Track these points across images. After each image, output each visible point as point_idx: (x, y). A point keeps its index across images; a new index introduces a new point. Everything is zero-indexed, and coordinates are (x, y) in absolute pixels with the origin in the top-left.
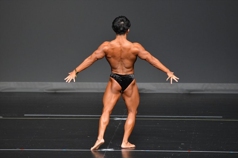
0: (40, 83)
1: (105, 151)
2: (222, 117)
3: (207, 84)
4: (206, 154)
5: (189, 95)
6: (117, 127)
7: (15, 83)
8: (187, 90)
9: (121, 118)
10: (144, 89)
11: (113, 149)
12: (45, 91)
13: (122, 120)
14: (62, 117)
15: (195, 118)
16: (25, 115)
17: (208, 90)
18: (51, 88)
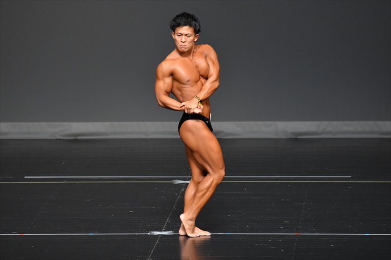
0: (49, 123)
2: (350, 177)
3: (326, 123)
4: (324, 238)
5: (296, 140)
6: (178, 194)
7: (9, 124)
8: (292, 133)
9: (185, 180)
10: (223, 132)
11: (172, 231)
12: (58, 137)
15: (306, 179)
16: (26, 177)
17: (327, 133)
18: (68, 132)
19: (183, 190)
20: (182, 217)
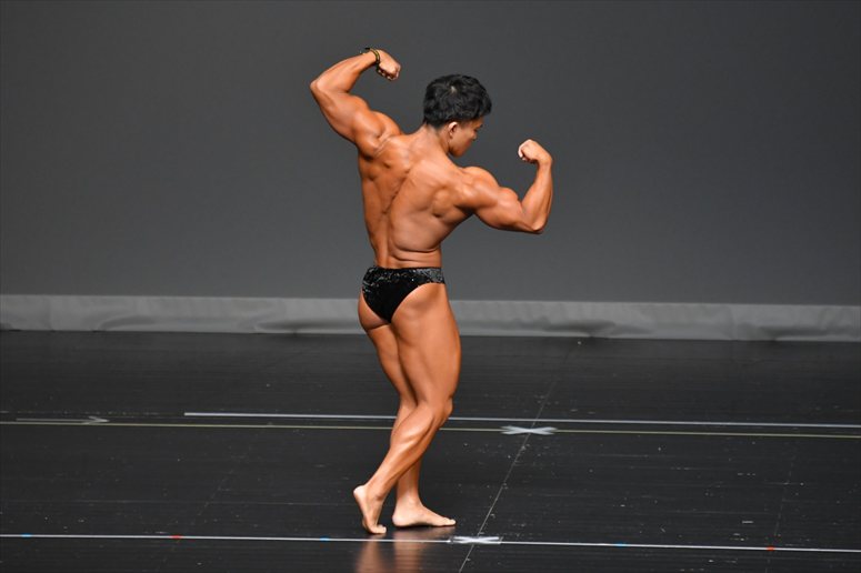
0: (240, 299)
1: (468, 546)
3: (837, 309)
4: (830, 560)
5: (772, 345)
8: (764, 329)
9: (529, 427)
11: (500, 536)
12: (258, 330)
13: (532, 434)
14: (320, 422)
16: (187, 414)
17: (838, 331)
18: (279, 319)
19: (523, 448)
20: (360, 492)
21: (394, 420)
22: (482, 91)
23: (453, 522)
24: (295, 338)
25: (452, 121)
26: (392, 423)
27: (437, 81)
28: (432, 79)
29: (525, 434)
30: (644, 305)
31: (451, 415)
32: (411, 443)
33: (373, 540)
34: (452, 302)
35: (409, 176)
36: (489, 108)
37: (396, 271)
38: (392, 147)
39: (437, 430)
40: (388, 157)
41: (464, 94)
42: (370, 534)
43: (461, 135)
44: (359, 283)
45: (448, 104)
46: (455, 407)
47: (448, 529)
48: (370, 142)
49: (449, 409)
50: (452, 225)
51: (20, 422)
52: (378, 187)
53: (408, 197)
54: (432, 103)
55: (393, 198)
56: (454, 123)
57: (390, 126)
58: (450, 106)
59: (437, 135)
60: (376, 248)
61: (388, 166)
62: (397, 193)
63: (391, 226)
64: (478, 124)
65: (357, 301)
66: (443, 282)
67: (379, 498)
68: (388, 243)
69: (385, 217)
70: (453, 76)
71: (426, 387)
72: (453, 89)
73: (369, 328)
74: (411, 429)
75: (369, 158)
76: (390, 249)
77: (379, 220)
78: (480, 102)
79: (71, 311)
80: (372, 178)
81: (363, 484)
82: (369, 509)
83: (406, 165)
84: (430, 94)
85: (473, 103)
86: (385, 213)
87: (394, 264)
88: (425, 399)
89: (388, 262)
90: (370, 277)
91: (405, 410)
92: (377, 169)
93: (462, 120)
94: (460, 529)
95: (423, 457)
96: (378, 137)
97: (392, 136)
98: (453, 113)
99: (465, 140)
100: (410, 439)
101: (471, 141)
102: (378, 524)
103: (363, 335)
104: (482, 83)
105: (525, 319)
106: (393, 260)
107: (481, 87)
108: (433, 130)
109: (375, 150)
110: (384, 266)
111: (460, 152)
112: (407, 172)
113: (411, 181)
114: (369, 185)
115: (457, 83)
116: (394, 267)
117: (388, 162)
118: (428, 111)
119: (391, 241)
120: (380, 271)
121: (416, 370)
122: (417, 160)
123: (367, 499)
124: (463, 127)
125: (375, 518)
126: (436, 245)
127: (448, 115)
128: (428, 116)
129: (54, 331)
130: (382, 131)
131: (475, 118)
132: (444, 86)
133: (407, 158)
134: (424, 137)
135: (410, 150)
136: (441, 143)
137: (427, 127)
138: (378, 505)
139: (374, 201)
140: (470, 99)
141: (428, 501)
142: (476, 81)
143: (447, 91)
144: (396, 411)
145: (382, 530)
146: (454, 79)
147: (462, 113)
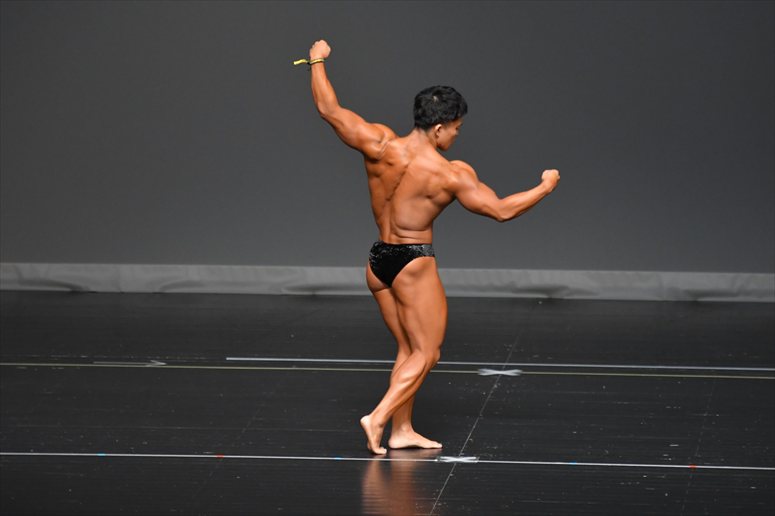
1: (452, 463)
4: (740, 475)
5: (694, 305)
6: (487, 395)
8: (688, 292)
11: (477, 456)
13: (503, 375)
15: (709, 372)
16: (228, 359)
17: (748, 293)
18: (301, 283)
19: (496, 386)
20: (366, 421)
21: (393, 364)
22: (459, 97)
23: (440, 446)
24: (314, 298)
25: (437, 124)
26: (392, 366)
27: (422, 93)
28: (418, 92)
29: (498, 375)
30: (593, 272)
31: (440, 360)
32: (408, 383)
33: (376, 459)
34: (440, 270)
35: (407, 170)
36: (465, 110)
37: (396, 246)
38: (392, 148)
39: (428, 372)
40: (391, 157)
41: (445, 101)
42: (374, 454)
43: (445, 133)
44: (367, 254)
45: (433, 110)
46: (442, 353)
47: (435, 451)
48: (374, 148)
49: (438, 356)
50: (442, 206)
51: (96, 364)
52: (382, 181)
53: (406, 187)
54: (420, 111)
55: (396, 188)
56: (439, 126)
57: (388, 133)
58: (435, 113)
59: (427, 135)
60: (380, 226)
61: (390, 164)
62: (398, 184)
63: (393, 211)
64: (459, 123)
65: (364, 269)
66: (433, 256)
67: (381, 426)
68: (391, 223)
69: (388, 203)
70: (434, 88)
71: (420, 339)
72: (435, 98)
73: (374, 290)
74: (407, 372)
75: (374, 161)
76: (392, 229)
77: (384, 206)
78: (458, 106)
79: (136, 277)
80: (378, 175)
81: (368, 414)
82: (373, 434)
83: (405, 161)
84: (418, 104)
85: (452, 108)
86: (388, 200)
87: (394, 240)
88: (419, 348)
89: (390, 239)
90: (375, 250)
91: (402, 357)
92: (381, 167)
93: (444, 122)
94: (445, 452)
95: (415, 394)
96: (380, 142)
97: (391, 140)
98: (437, 117)
99: (449, 137)
100: (407, 380)
101: (454, 138)
102: (380, 446)
103: (369, 296)
104: (457, 90)
105: (497, 283)
106: (394, 237)
107: (458, 94)
108: (423, 132)
109: (379, 153)
110: (387, 241)
111: (446, 147)
112: (406, 167)
113: (410, 175)
114: (375, 181)
115: (438, 93)
116: (395, 243)
117: (391, 161)
118: (417, 118)
119: (394, 223)
120: (384, 245)
121: (412, 325)
122: (412, 156)
123: (372, 426)
124: (445, 128)
125: (377, 441)
126: (430, 224)
127: (434, 119)
128: (418, 122)
129: (123, 293)
130: (382, 137)
131: (455, 119)
132: (428, 96)
133: (405, 155)
134: (416, 138)
135: (407, 149)
136: (431, 141)
137: (418, 129)
138: (379, 431)
139: (380, 192)
140: (450, 105)
141: (419, 428)
142: (453, 90)
143: (431, 101)
144: (394, 357)
145: (383, 451)
146: (435, 90)
147: (444, 116)
